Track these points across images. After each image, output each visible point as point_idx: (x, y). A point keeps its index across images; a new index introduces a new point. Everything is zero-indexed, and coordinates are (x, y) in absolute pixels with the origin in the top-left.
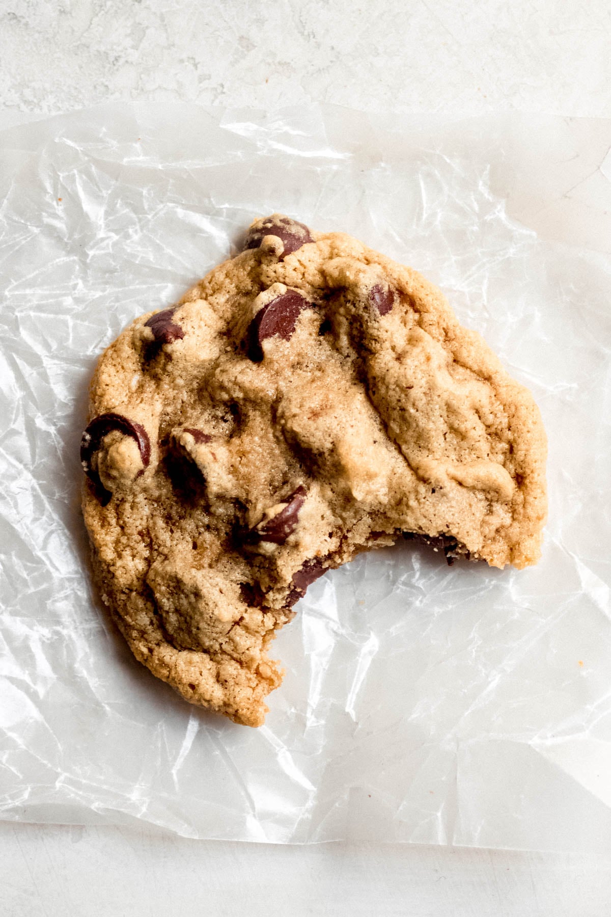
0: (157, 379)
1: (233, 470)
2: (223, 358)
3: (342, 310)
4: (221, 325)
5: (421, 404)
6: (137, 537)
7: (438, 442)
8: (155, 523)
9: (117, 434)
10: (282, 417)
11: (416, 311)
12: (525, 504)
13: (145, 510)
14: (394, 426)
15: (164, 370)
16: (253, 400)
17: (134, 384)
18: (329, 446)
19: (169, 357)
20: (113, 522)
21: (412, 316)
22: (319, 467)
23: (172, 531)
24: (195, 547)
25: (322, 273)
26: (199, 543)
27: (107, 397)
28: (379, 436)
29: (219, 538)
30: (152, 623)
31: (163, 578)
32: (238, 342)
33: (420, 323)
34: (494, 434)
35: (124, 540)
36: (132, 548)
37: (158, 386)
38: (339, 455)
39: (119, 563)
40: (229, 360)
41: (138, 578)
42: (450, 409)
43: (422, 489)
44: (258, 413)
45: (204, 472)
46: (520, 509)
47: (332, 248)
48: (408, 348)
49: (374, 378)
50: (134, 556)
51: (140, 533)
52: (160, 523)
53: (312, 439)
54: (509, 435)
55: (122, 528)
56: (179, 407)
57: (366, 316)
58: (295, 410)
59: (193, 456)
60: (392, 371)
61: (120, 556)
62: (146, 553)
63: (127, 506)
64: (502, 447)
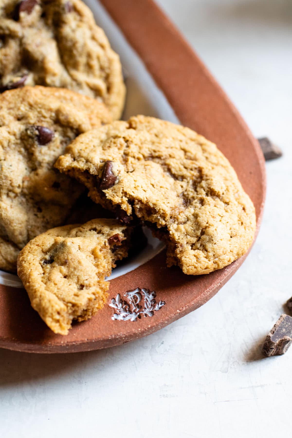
2: (1, 17)
3: (52, 9)
7: (82, 67)
10: (24, 44)
11: (80, 16)
14: (66, 58)
16: (12, 36)
18: (41, 59)
22: (34, 66)
28: (59, 60)
32: (9, 13)
34: (102, 69)
38: (44, 64)
42: (89, 56)
43: (74, 83)
48: (77, 28)
49: (62, 37)
53: (35, 55)
54: (107, 71)
57: (62, 12)
58: (30, 42)
60: (70, 36)
64: (104, 75)
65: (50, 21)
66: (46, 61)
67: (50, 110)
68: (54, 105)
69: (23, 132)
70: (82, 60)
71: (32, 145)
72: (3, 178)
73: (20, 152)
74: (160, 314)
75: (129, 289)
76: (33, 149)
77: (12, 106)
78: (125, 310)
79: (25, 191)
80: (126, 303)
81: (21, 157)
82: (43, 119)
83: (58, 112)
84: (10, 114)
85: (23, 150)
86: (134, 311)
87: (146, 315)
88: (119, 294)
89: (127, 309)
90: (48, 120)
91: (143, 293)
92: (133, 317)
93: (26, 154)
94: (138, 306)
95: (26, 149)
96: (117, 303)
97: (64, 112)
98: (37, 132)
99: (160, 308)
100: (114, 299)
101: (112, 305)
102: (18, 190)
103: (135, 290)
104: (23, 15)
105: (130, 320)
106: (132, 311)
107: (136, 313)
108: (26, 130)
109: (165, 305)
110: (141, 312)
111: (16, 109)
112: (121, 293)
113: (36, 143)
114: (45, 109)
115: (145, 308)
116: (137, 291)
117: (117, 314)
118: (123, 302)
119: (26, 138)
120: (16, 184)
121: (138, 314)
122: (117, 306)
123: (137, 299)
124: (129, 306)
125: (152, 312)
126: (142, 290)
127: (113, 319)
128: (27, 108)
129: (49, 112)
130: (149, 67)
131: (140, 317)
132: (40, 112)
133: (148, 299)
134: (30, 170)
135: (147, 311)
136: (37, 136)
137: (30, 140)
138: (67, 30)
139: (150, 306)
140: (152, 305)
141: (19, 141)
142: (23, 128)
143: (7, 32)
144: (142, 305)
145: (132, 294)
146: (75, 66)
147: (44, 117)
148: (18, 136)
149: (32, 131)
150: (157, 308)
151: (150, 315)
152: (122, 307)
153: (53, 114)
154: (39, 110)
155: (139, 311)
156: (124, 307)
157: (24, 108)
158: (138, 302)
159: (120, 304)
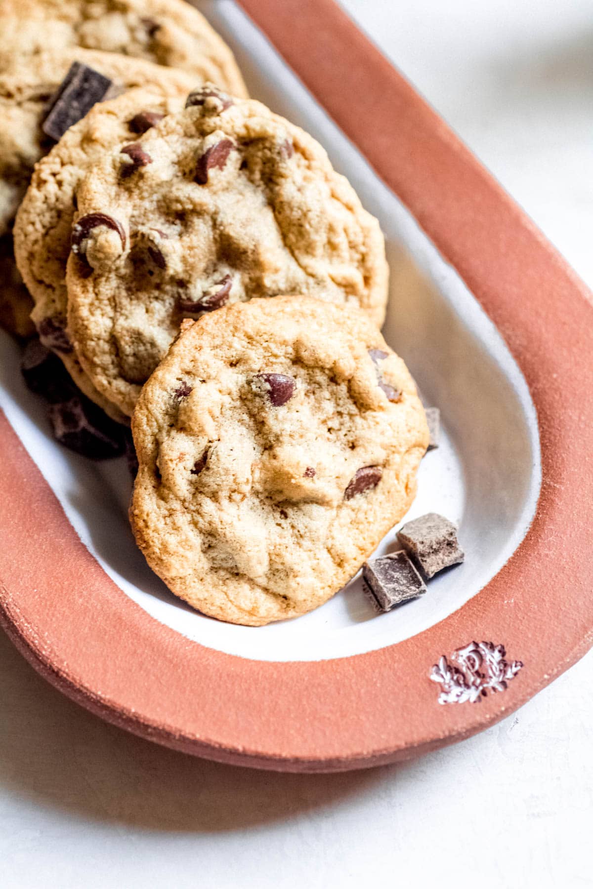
0: (129, 191)
1: (184, 260)
2: (175, 180)
3: (260, 154)
4: (174, 158)
5: (313, 222)
6: (106, 302)
7: (319, 251)
8: (120, 293)
9: (104, 228)
10: (221, 225)
11: (306, 158)
12: (369, 297)
13: (114, 282)
14: (292, 237)
15: (137, 185)
16: (197, 211)
17: (113, 194)
18: (252, 247)
19: (141, 176)
20: (91, 289)
21: (304, 162)
22: (242, 262)
23: (131, 299)
24: (147, 311)
25: (247, 127)
26: (150, 308)
27: (94, 201)
28: (280, 243)
29: (164, 306)
30: (113, 363)
31: (128, 331)
32: (187, 170)
33: (309, 167)
34: (352, 246)
35: (96, 303)
36: (102, 310)
37: (130, 196)
38: (258, 254)
39: (92, 319)
40: (181, 181)
41: (105, 331)
42: (331, 229)
43: (311, 281)
44: (201, 220)
45: (166, 259)
46: (365, 300)
47: (250, 110)
48: (304, 184)
49: (282, 202)
50: (103, 315)
51: (109, 299)
52: (124, 293)
53: (241, 242)
54: (363, 249)
55: (97, 294)
56: (142, 212)
57: (278, 158)
58: (230, 220)
59: (160, 248)
60: (296, 198)
61: (92, 314)
62: (112, 314)
63: (103, 279)
64: (358, 256)
65: (257, 176)
66: (261, 250)
67: (284, 343)
68: (289, 331)
69: (243, 387)
70: (319, 238)
71: (262, 408)
72: (222, 472)
73: (241, 421)
74: (517, 684)
75: (458, 646)
76: (263, 414)
77: (218, 342)
78: (458, 683)
79: (259, 487)
80: (457, 671)
81: (244, 430)
82: (272, 359)
83: (297, 345)
84: (215, 356)
85: (246, 417)
86: (474, 684)
87: (494, 689)
88: (444, 657)
89: (461, 682)
90: (282, 359)
91: (484, 650)
92: (472, 694)
93: (251, 423)
94: (477, 673)
95: (252, 415)
96: (442, 672)
97: (309, 345)
98: (268, 386)
99: (516, 674)
100: (437, 666)
101: (435, 678)
102: (246, 489)
103: (468, 645)
104: (212, 173)
105: (468, 701)
106: (470, 684)
107: (477, 687)
108: (249, 383)
109: (523, 668)
110: (485, 685)
111: (225, 347)
112: (446, 654)
113: (268, 404)
114: (275, 342)
115: (491, 677)
116: (471, 647)
117: (447, 693)
118: (454, 670)
119: (249, 397)
120: (241, 479)
121: (481, 688)
122: (442, 676)
123: (474, 661)
124: (464, 675)
125: (503, 683)
126: (481, 645)
127: (441, 701)
128: (245, 343)
129: (284, 347)
130: (423, 221)
131: (484, 693)
132: (266, 349)
133: (492, 659)
134: (261, 449)
135: (494, 682)
136: (269, 392)
137: (257, 399)
138: (288, 190)
139: (497, 673)
140: (501, 671)
141: (238, 403)
142: (242, 379)
143: (189, 207)
144: (484, 672)
145: (465, 653)
146: (309, 249)
147: (276, 356)
148: (236, 395)
149: (259, 385)
150: (509, 675)
151: (500, 688)
152: (452, 678)
153: (290, 350)
154: (265, 344)
155: (481, 684)
156: (455, 678)
157: (239, 345)
158: (477, 667)
159: (448, 674)
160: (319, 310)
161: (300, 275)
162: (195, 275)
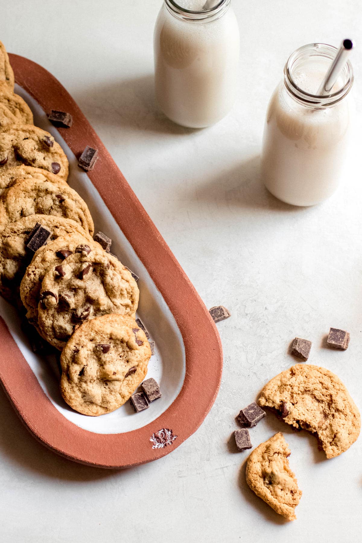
0: (58, 283)
1: (75, 304)
2: (73, 278)
3: (99, 268)
4: (72, 270)
5: (116, 290)
6: (51, 316)
7: (118, 296)
8: (55, 313)
9: (50, 296)
10: (87, 293)
11: (114, 267)
12: (133, 307)
13: (53, 310)
14: (109, 294)
15: (61, 281)
16: (80, 288)
17: (53, 284)
18: (97, 299)
19: (62, 279)
20: (46, 313)
21: (113, 268)
22: (93, 302)
23: (58, 314)
24: (63, 318)
25: (95, 259)
26: (64, 317)
27: (47, 287)
28: (105, 295)
29: (69, 316)
30: (53, 334)
31: (58, 326)
32: (76, 275)
33: (115, 270)
34: (128, 293)
35: (48, 316)
36: (49, 318)
37: (58, 284)
38: (99, 301)
39: (46, 321)
40: (74, 278)
41: (50, 325)
42: (122, 290)
43: (115, 307)
44: (81, 291)
45: (70, 305)
46: (132, 308)
47: (96, 253)
48: (113, 276)
49: (106, 283)
50: (49, 320)
51: (51, 315)
52: (56, 313)
53: (93, 298)
54: (131, 293)
55: (48, 314)
56: (62, 288)
57: (105, 270)
58: (90, 291)
59: (68, 302)
60: (111, 283)
61: (46, 320)
62: (52, 319)
63: (50, 310)
64: (130, 296)
65: (98, 274)
66: (100, 300)
67: (107, 334)
68: (108, 329)
69: (94, 348)
70: (118, 294)
71: (100, 355)
72: (88, 376)
73: (94, 358)
74: (175, 443)
75: (158, 430)
76: (101, 356)
77: (86, 334)
78: (158, 442)
79: (99, 377)
80: (158, 438)
81: (94, 360)
82: (103, 339)
83: (111, 334)
84: (86, 338)
85: (95, 357)
86: (163, 442)
87: (169, 444)
88: (154, 433)
89: (159, 441)
90: (107, 339)
91: (166, 431)
92: (162, 445)
93: (97, 359)
94: (164, 439)
95: (97, 356)
96: (154, 438)
97: (115, 334)
98: (102, 349)
99: (175, 439)
100: (152, 436)
101: (151, 440)
102: (95, 379)
103: (161, 430)
104: (84, 276)
105: (161, 448)
106: (162, 442)
107: (164, 443)
108: (96, 347)
109: (177, 437)
110: (166, 443)
111: (89, 335)
112: (155, 433)
113: (102, 353)
114: (104, 334)
115: (168, 440)
116: (162, 430)
117: (155, 445)
118: (157, 437)
119: (96, 351)
120: (94, 376)
121: (165, 443)
122: (154, 439)
123: (163, 434)
124: (160, 439)
125: (171, 442)
126: (165, 430)
127: (153, 448)
128: (95, 334)
129: (107, 335)
130: (151, 274)
131: (166, 445)
132: (102, 336)
133: (168, 434)
134: (99, 365)
135: (168, 442)
136: (102, 350)
137: (99, 352)
138: (108, 279)
139: (170, 439)
140: (171, 438)
141: (93, 353)
142: (94, 345)
143: (77, 287)
144: (166, 438)
145: (160, 432)
146: (115, 296)
147: (104, 338)
148: (92, 350)
149: (99, 348)
150: (173, 439)
151: (170, 444)
152: (156, 440)
153: (109, 336)
154: (101, 334)
155: (165, 442)
156: (157, 440)
157: (93, 334)
158: (164, 436)
159: (155, 439)
160: (118, 319)
161: (112, 305)
162: (79, 307)
